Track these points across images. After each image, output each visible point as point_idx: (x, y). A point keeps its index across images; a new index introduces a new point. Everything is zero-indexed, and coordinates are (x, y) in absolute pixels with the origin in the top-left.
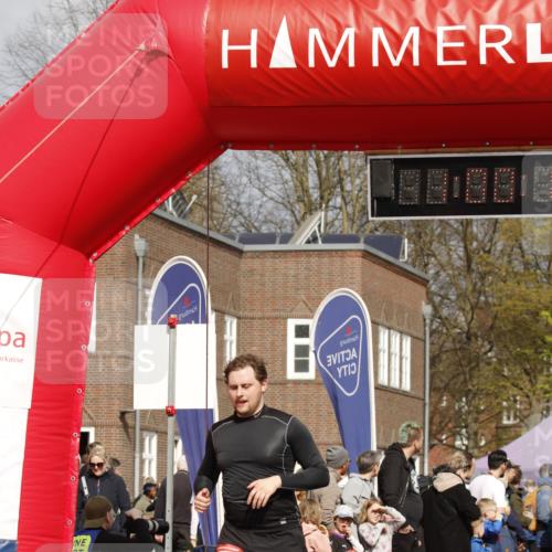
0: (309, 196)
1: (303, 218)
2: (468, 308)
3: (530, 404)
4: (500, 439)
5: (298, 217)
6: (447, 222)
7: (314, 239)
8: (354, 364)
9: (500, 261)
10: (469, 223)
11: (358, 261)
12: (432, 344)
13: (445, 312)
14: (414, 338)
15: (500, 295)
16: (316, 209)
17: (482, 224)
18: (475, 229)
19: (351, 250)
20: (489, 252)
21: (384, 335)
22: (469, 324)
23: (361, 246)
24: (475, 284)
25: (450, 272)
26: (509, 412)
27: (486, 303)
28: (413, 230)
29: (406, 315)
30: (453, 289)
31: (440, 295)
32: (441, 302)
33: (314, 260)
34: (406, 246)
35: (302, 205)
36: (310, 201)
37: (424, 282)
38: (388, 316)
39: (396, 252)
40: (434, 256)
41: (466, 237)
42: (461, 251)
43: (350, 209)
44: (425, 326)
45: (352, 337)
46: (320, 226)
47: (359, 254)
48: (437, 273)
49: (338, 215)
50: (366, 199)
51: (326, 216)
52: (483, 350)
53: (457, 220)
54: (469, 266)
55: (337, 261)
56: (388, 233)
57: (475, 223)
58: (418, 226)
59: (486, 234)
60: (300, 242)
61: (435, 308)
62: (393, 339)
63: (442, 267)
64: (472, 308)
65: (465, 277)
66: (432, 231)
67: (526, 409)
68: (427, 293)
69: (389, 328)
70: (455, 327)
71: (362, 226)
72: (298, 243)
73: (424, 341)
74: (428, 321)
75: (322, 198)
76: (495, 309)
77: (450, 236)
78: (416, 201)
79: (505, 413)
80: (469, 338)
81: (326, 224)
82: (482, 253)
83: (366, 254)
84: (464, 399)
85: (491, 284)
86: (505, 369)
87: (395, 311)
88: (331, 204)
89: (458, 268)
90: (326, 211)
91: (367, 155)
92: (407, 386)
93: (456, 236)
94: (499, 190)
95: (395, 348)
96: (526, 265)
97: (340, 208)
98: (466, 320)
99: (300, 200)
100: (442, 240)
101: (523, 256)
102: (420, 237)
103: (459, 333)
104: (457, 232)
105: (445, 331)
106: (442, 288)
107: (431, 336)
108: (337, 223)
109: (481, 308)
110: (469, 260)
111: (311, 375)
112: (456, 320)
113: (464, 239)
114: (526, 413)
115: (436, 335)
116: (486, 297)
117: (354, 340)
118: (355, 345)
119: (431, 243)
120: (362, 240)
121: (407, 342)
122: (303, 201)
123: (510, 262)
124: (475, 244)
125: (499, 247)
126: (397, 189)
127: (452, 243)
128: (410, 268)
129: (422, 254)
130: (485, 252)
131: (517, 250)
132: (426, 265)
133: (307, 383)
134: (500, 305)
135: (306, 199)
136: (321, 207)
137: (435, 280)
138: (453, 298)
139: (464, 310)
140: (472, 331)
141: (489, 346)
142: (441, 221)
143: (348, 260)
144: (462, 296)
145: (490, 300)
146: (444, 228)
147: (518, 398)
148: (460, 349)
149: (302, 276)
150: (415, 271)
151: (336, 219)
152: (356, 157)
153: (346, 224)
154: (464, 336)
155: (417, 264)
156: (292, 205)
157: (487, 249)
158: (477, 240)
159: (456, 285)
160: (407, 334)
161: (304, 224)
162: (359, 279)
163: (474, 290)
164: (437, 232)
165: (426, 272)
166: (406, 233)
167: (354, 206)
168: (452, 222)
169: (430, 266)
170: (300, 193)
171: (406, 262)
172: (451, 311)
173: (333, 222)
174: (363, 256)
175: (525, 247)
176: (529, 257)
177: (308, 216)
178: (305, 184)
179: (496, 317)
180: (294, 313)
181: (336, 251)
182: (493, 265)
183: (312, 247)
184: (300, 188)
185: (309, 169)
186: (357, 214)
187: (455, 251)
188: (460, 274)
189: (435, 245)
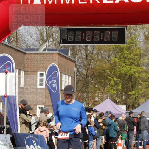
0: (44, 38)
1: (42, 44)
2: (86, 69)
3: (103, 95)
4: (95, 104)
5: (41, 44)
6: (81, 46)
7: (45, 50)
8: (55, 84)
9: (95, 57)
10: (87, 46)
11: (57, 56)
12: (77, 78)
13: (80, 70)
14: (72, 77)
15: (95, 65)
16: (46, 42)
17: (91, 46)
18: (88, 48)
19: (55, 53)
20: (92, 54)
21: (63, 76)
22: (87, 73)
23: (58, 52)
24: (88, 62)
25: (82, 59)
26: (97, 97)
27: (91, 67)
28: (72, 48)
29: (70, 71)
30: (82, 64)
32: (79, 67)
33: (45, 56)
34: (70, 52)
35: (42, 41)
36: (44, 40)
37: (75, 62)
38: (65, 71)
39: (67, 54)
40: (77, 55)
41: (86, 50)
42: (85, 54)
43: (55, 42)
44: (75, 74)
45: (55, 76)
46: (46, 46)
47: (57, 54)
48: (78, 60)
49: (51, 43)
50: (59, 39)
51: (48, 44)
52: (90, 80)
53: (84, 45)
54: (87, 58)
55: (51, 56)
56: (65, 49)
57: (88, 46)
58: (73, 47)
59: (91, 49)
60: (41, 51)
61: (78, 69)
62: (66, 77)
63: (79, 57)
64: (87, 69)
65: (86, 61)
67: (102, 96)
68: (75, 65)
69: (65, 74)
70: (83, 74)
71: (58, 47)
73: (74, 78)
74: (75, 72)
75: (47, 39)
76: (94, 69)
77: (82, 49)
78: (73, 40)
79: (96, 98)
80: (86, 77)
81: (48, 46)
82: (90, 54)
83: (59, 54)
84: (85, 94)
85: (93, 62)
86: (96, 86)
87: (67, 69)
88: (50, 40)
89: (84, 58)
90: (48, 42)
91: (59, 27)
94: (95, 37)
95: (67, 80)
96: (102, 57)
97: (52, 42)
98: (86, 72)
99: (41, 39)
100: (80, 51)
101: (101, 55)
102: (74, 50)
103: (84, 76)
104: (84, 48)
105: (80, 75)
106: (79, 63)
107: (76, 76)
108: (51, 46)
109: (90, 69)
110: (87, 56)
111: (44, 87)
112: (83, 72)
114: (102, 97)
115: (78, 76)
116: (91, 66)
117: (55, 77)
119: (76, 51)
120: (58, 50)
121: (70, 78)
122: (42, 40)
123: (98, 57)
124: (88, 52)
125: (95, 52)
126: (67, 37)
127: (82, 51)
128: (71, 58)
129: (74, 54)
130: (91, 54)
131: (100, 53)
132: (75, 57)
133: (42, 89)
134: (95, 68)
135: (43, 39)
136: (47, 41)
137: (78, 61)
138: (82, 66)
139: (85, 70)
140: (87, 75)
141: (92, 79)
142: (79, 45)
143: (54, 56)
144: (85, 66)
145: (92, 67)
146: (80, 47)
147: (100, 93)
148: (84, 80)
149: (42, 60)
150: (72, 59)
151: (51, 44)
152: (57, 28)
153: (54, 46)
154: (85, 76)
155: (73, 57)
156: (39, 41)
157: (92, 53)
158: (89, 51)
159: (83, 63)
160: (70, 76)
161: (42, 46)
162: (57, 61)
163: (88, 64)
164: (78, 48)
165: (75, 59)
166: (70, 49)
167: (56, 41)
168: (82, 46)
169: (76, 57)
170: (41, 38)
171: (70, 57)
172: (82, 70)
173: (50, 45)
174: (58, 55)
175: (102, 53)
176: (103, 55)
177: (43, 44)
178: (43, 35)
179: (94, 71)
180: (39, 70)
181: (51, 53)
182: (93, 57)
183: (44, 52)
184: (41, 36)
185: (44, 31)
186: (57, 43)
187: (83, 53)
188: (84, 60)
189: (78, 52)
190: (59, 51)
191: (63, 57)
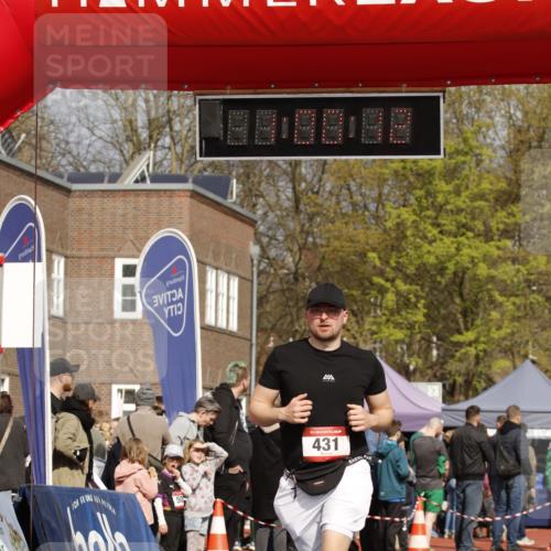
0: (138, 136)
1: (132, 157)
2: (296, 248)
5: (127, 156)
6: (275, 163)
7: (142, 179)
8: (180, 304)
9: (329, 203)
10: (298, 164)
11: (186, 201)
12: (259, 284)
13: (272, 253)
14: (241, 278)
15: (327, 235)
16: (145, 149)
17: (311, 165)
18: (303, 170)
19: (179, 190)
20: (317, 193)
21: (211, 275)
22: (296, 265)
23: (189, 186)
24: (303, 225)
25: (278, 213)
27: (314, 244)
28: (241, 171)
29: (234, 256)
30: (281, 230)
31: (268, 236)
32: (269, 243)
33: (142, 199)
34: (235, 186)
35: (130, 144)
36: (139, 140)
37: (252, 223)
38: (216, 256)
39: (225, 193)
40: (262, 196)
41: (294, 179)
42: (289, 193)
43: (179, 149)
44: (253, 266)
45: (177, 277)
46: (148, 166)
47: (188, 194)
48: (265, 214)
49: (167, 154)
50: (195, 139)
51: (154, 155)
53: (284, 161)
54: (297, 207)
55: (165, 200)
56: (217, 173)
57: (303, 165)
58: (247, 166)
59: (314, 176)
60: (128, 182)
61: (263, 249)
62: (220, 278)
63: (269, 205)
64: (300, 249)
65: (293, 218)
66: (261, 172)
68: (255, 234)
69: (217, 269)
70: (282, 268)
71: (192, 165)
72: (126, 182)
73: (252, 281)
74: (255, 262)
75: (151, 137)
76: (323, 250)
77: (279, 176)
78: (244, 142)
80: (296, 279)
81: (155, 164)
82: (310, 194)
83: (194, 195)
85: (319, 225)
87: (223, 251)
88: (159, 143)
89: (286, 209)
90: (155, 151)
91: (195, 95)
92: (234, 326)
93: (285, 176)
94: (327, 132)
95: (223, 288)
96: (354, 205)
97: (169, 148)
98: (294, 261)
99: (129, 139)
100: (271, 181)
101: (351, 198)
102: (249, 178)
103: (287, 274)
104: (285, 172)
105: (272, 271)
106: (270, 229)
108: (165, 162)
109: (309, 249)
110: (297, 201)
111: (138, 314)
112: (283, 261)
113: (293, 180)
115: (264, 276)
116: (314, 238)
117: (179, 280)
118: (181, 285)
119: (259, 183)
120: (190, 180)
121: (235, 282)
122: (131, 141)
123: (338, 203)
124: (303, 185)
125: (328, 187)
126: (225, 129)
127: (281, 184)
128: (238, 209)
129: (250, 194)
130: (313, 193)
131: (344, 191)
132: (254, 205)
133: (134, 322)
134: (328, 246)
135: (135, 138)
136: (149, 146)
137: (263, 221)
138: (281, 238)
139: (291, 251)
140: (300, 271)
142: (270, 161)
143: (177, 200)
144: (290, 237)
145: (318, 240)
146: (273, 169)
148: (288, 289)
149: (130, 216)
150: (244, 211)
151: (165, 158)
152: (186, 97)
153: (174, 164)
154: (291, 276)
155: (245, 204)
156: (121, 145)
157: (315, 190)
158: (305, 181)
159: (284, 226)
160: (235, 274)
161: (132, 163)
162: (186, 219)
163: (302, 231)
164: (266, 173)
165: (255, 213)
166: (234, 173)
167: (183, 146)
168: (281, 163)
169: (258, 207)
170: (129, 133)
171: (234, 203)
172: (279, 252)
173: (161, 162)
174: (191, 197)
175: (354, 189)
176: (358, 198)
177: (137, 156)
178: (134, 123)
179: (323, 258)
180: (121, 252)
181: (165, 191)
182: (321, 206)
183: (141, 186)
184: (129, 128)
185: (138, 108)
186: (185, 154)
187: (284, 192)
188: (288, 215)
189: (263, 185)
190: (196, 182)
191: (208, 205)
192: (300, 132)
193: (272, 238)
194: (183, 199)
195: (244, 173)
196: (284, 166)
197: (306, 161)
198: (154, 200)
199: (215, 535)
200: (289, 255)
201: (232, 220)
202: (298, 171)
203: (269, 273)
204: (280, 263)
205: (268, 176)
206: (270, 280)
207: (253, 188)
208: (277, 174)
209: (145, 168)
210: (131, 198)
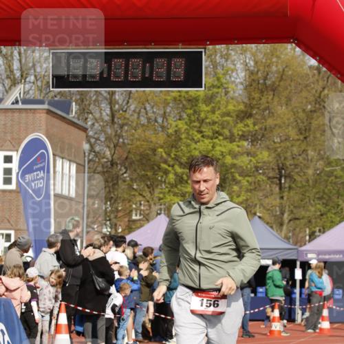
0: (14, 75)
1: (10, 88)
2: (112, 146)
3: (150, 206)
4: (131, 228)
5: (7, 88)
6: (100, 93)
7: (17, 102)
8: (42, 181)
9: (133, 117)
10: (113, 93)
11: (44, 116)
12: (89, 168)
13: (97, 148)
14: (78, 164)
15: (131, 138)
16: (18, 83)
17: (122, 94)
18: (117, 97)
19: (39, 109)
20: (126, 111)
21: (59, 162)
22: (112, 156)
23: (46, 106)
24: (117, 131)
25: (101, 124)
26: (136, 212)
27: (124, 143)
28: (78, 97)
29: (73, 150)
30: (103, 134)
31: (94, 138)
32: (95, 143)
33: (16, 115)
34: (74, 107)
35: (9, 80)
36: (14, 78)
37: (85, 130)
38: (62, 151)
39: (68, 110)
40: (91, 113)
41: (111, 102)
42: (108, 111)
43: (39, 83)
44: (85, 157)
45: (41, 163)
46: (20, 94)
47: (45, 111)
48: (93, 124)
49: (31, 87)
50: (49, 77)
51: (24, 87)
52: (121, 172)
53: (106, 91)
54: (113, 120)
55: (31, 116)
56: (63, 99)
57: (117, 94)
58: (82, 94)
59: (124, 100)
60: (8, 104)
61: (92, 146)
62: (65, 164)
63: (96, 119)
64: (115, 146)
65: (110, 127)
66: (91, 98)
67: (147, 210)
68: (87, 137)
69: (63, 158)
70: (103, 158)
71: (47, 94)
72: (7, 104)
73: (84, 166)
74: (87, 154)
75: (22, 76)
76: (129, 146)
77: (102, 101)
78: (80, 79)
80: (112, 165)
81: (24, 93)
82: (121, 112)
83: (49, 112)
84: (109, 203)
85: (127, 131)
86: (135, 184)
87: (66, 147)
88: (27, 80)
89: (106, 121)
90: (25, 85)
91: (50, 50)
93: (105, 101)
94: (132, 73)
95: (66, 170)
96: (149, 119)
97: (34, 83)
98: (111, 154)
99: (8, 77)
100: (97, 103)
101: (147, 114)
102: (82, 101)
103: (107, 162)
104: (106, 99)
105: (97, 160)
106: (96, 133)
107: (88, 163)
108: (31, 92)
109: (120, 146)
110: (113, 116)
111: (13, 187)
112: (104, 154)
113: (110, 103)
114: (147, 212)
115: (91, 163)
116: (123, 139)
117: (42, 165)
118: (43, 168)
119: (89, 105)
120: (47, 103)
121: (74, 167)
122: (10, 78)
123: (138, 118)
124: (117, 106)
125: (132, 107)
126: (68, 71)
127: (103, 105)
128: (76, 121)
129: (84, 111)
130: (123, 111)
131: (142, 110)
132: (86, 119)
133: (10, 191)
134: (132, 144)
135: (12, 77)
136: (21, 81)
137: (92, 128)
138: (103, 139)
139: (109, 147)
140: (114, 161)
141: (124, 170)
142: (96, 91)
143: (38, 115)
144: (108, 138)
145: (126, 141)
146: (97, 96)
147: (142, 203)
148: (107, 171)
149: (9, 125)
150: (80, 123)
151: (31, 89)
152: (44, 51)
153: (37, 93)
154: (109, 163)
155: (81, 118)
156: (3, 80)
157: (124, 109)
158: (118, 103)
159: (105, 132)
160: (74, 162)
161: (10, 92)
162: (44, 127)
163: (116, 135)
164: (94, 98)
165: (86, 123)
166: (74, 99)
167: (42, 82)
168: (103, 92)
169: (88, 120)
170: (8, 73)
171: (74, 117)
172: (102, 148)
173: (29, 91)
174: (47, 113)
175: (148, 109)
176: (150, 115)
177: (13, 87)
178: (12, 67)
179: (129, 152)
180: (3, 148)
181: (30, 109)
182: (128, 119)
183: (15, 106)
184: (8, 70)
185: (15, 58)
186: (44, 87)
187: (104, 110)
188: (107, 125)
189: (92, 106)
190: (49, 104)
191: (57, 118)
192: (115, 73)
193: (97, 139)
194: (42, 115)
195: (80, 99)
196: (105, 95)
197: (118, 91)
198: (24, 115)
199: (61, 325)
200: (108, 150)
201: (73, 128)
202: (113, 97)
203: (95, 161)
204: (102, 155)
205: (95, 101)
206: (95, 165)
207: (86, 108)
208: (100, 99)
209: (18, 95)
210: (10, 114)
